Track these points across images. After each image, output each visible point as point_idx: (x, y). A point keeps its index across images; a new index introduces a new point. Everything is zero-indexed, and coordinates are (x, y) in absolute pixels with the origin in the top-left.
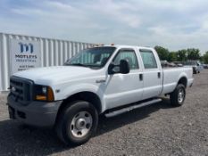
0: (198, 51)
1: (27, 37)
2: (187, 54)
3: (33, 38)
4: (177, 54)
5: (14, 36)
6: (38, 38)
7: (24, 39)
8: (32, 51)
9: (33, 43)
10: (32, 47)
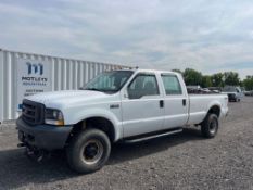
0: (237, 75)
1: (36, 56)
2: (223, 79)
3: (43, 57)
4: (212, 78)
5: (21, 54)
6: (49, 58)
7: (33, 58)
8: (41, 73)
9: (43, 63)
10: (42, 68)
